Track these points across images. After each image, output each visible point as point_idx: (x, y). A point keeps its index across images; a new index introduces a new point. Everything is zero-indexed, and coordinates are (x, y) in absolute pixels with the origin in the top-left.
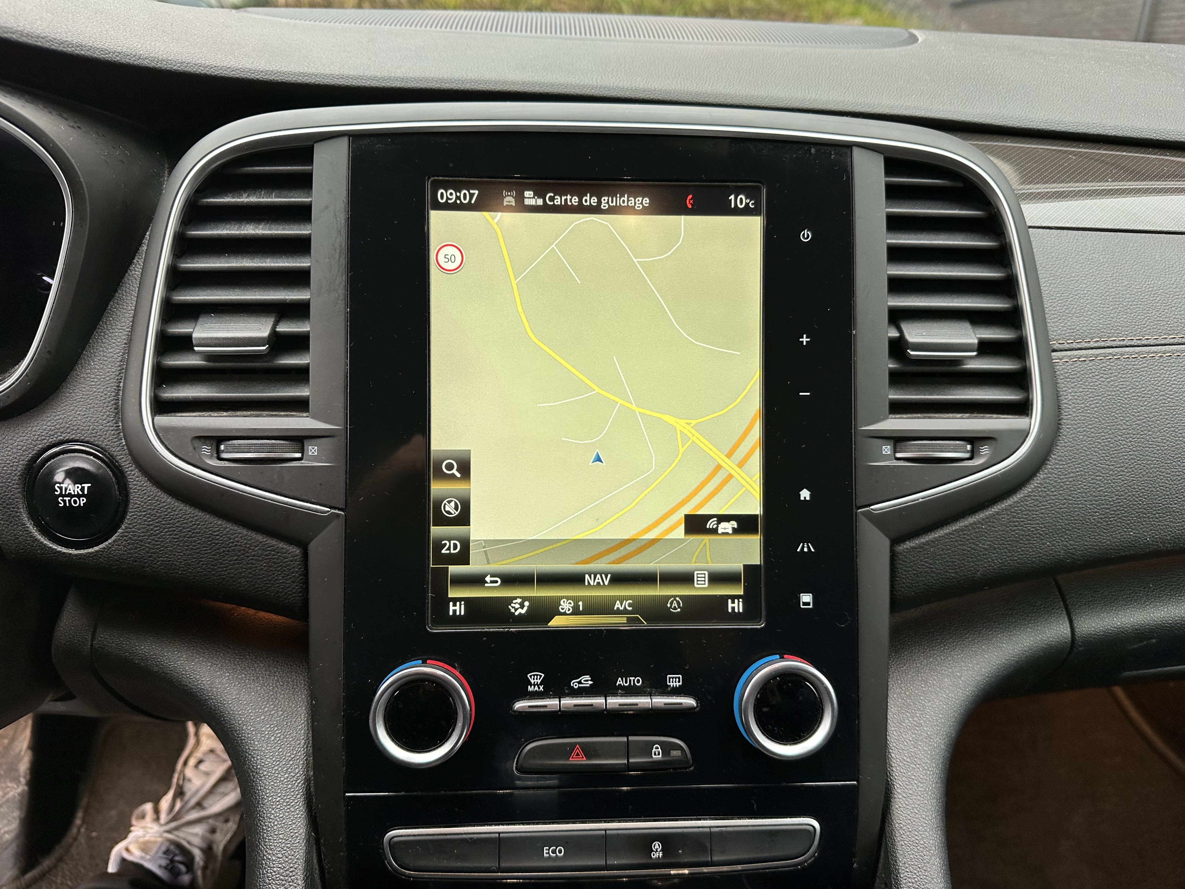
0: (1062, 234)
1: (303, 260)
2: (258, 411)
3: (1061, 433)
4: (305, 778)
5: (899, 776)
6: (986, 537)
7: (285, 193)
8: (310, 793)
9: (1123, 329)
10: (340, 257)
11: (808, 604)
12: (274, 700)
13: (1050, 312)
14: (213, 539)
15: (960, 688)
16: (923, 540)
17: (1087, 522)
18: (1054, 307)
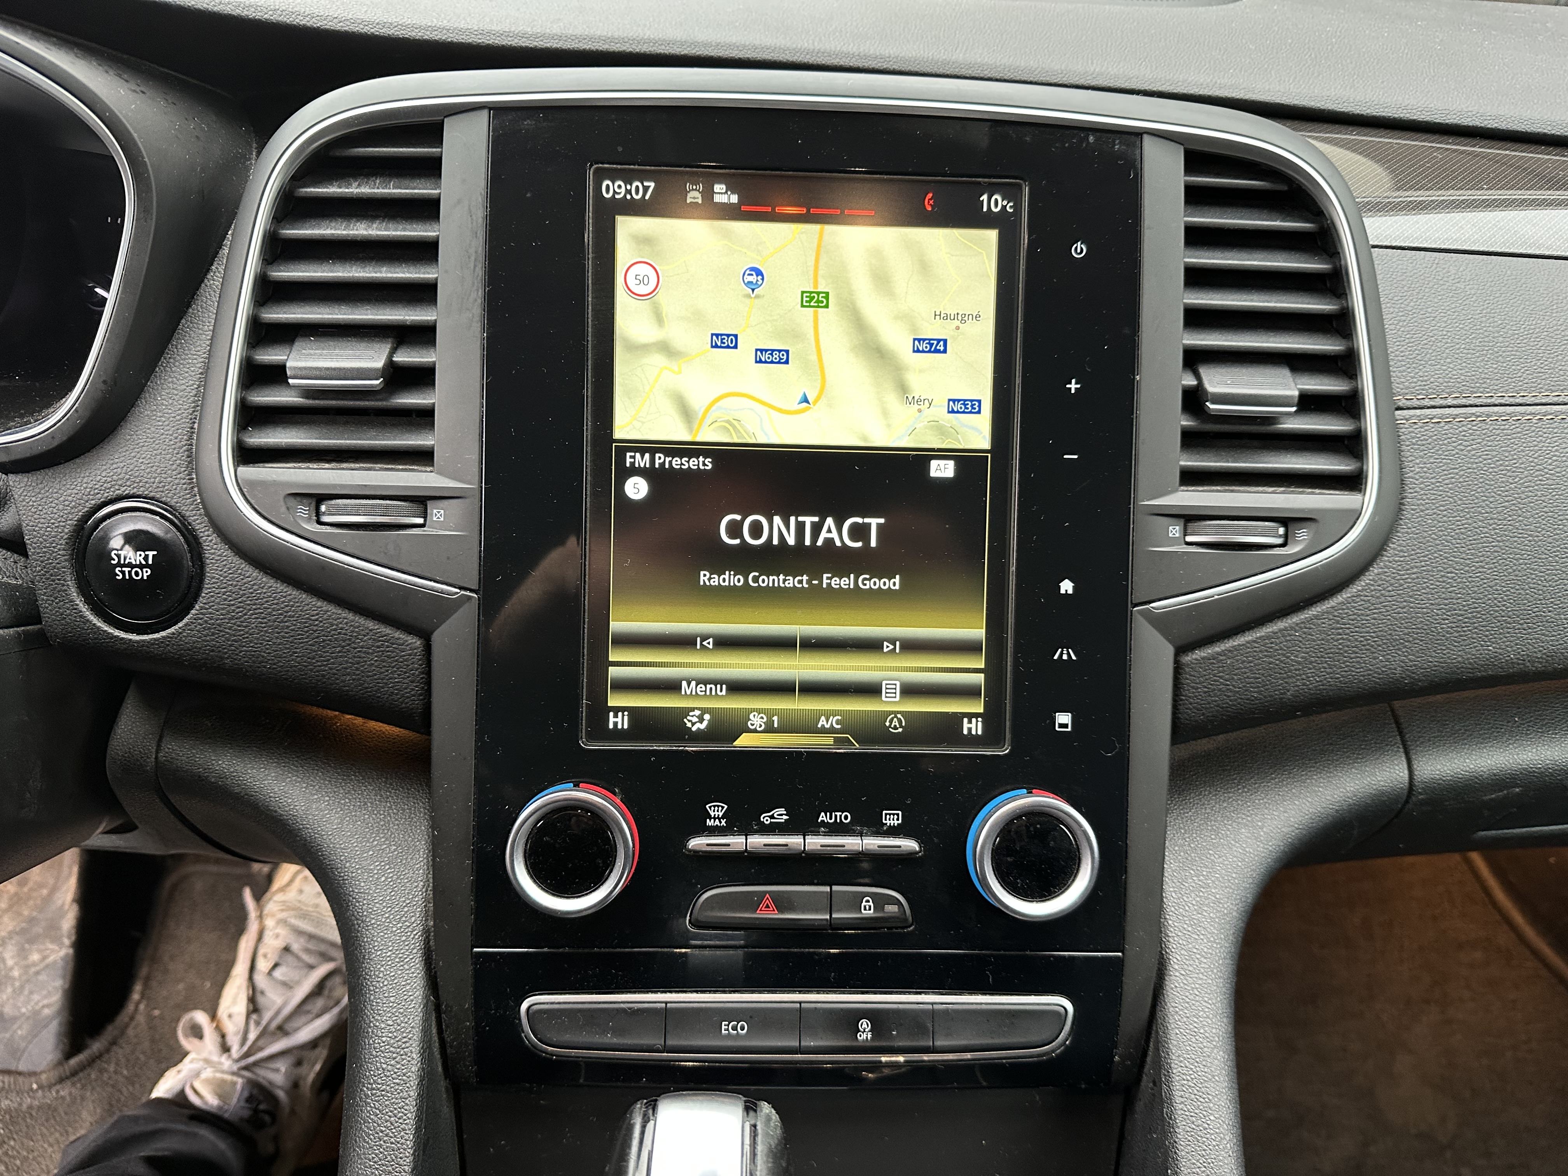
0: (1417, 256)
1: (428, 271)
2: (370, 463)
3: (1403, 515)
4: (424, 929)
5: (1177, 949)
6: (1300, 647)
7: (407, 182)
8: (430, 947)
9: (1492, 382)
10: (475, 266)
11: (1066, 726)
12: (386, 831)
13: (1397, 358)
14: (311, 625)
15: (1261, 841)
16: (1217, 649)
17: (1433, 632)
18: (1402, 352)
